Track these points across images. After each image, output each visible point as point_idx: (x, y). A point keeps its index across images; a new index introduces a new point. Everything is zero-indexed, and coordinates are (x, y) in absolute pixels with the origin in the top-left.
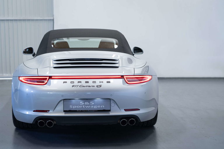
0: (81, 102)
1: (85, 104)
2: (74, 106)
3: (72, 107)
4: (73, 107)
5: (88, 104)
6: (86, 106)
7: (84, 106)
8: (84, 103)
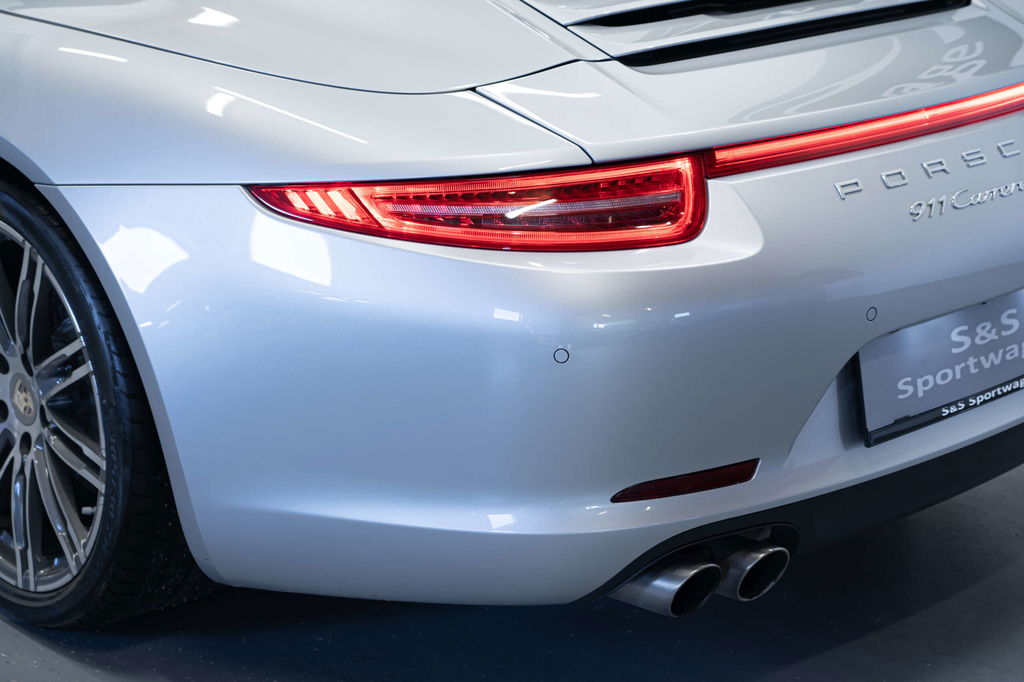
0: (955, 337)
1: (978, 341)
2: (920, 382)
3: (910, 389)
4: (914, 384)
5: (993, 336)
6: (982, 359)
7: (972, 361)
8: (971, 333)
